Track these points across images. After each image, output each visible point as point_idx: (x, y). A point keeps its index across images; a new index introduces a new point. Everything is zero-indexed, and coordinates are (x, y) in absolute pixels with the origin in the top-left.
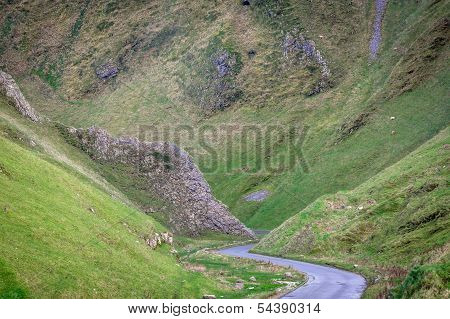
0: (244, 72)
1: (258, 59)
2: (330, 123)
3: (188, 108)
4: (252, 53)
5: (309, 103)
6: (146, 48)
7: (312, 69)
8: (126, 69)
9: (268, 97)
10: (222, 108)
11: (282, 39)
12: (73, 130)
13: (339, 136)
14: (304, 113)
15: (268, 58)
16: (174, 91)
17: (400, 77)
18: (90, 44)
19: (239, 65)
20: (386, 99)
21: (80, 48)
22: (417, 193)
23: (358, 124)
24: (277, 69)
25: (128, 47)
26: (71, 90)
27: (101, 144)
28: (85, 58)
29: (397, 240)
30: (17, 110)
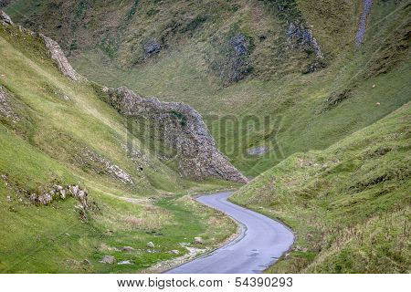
0: (255, 52)
1: (266, 43)
3: (210, 79)
4: (263, 38)
5: (305, 79)
6: (183, 31)
7: (309, 53)
8: (166, 47)
9: (273, 73)
10: (237, 80)
11: (287, 28)
12: (105, 89)
13: (326, 106)
14: (300, 86)
15: (275, 42)
17: (378, 62)
18: (141, 26)
19: (252, 47)
20: (365, 78)
21: (133, 29)
22: (371, 156)
23: (342, 97)
24: (281, 51)
25: (170, 29)
26: (124, 61)
27: (128, 101)
28: (136, 36)
29: (346, 199)
30: (59, 70)
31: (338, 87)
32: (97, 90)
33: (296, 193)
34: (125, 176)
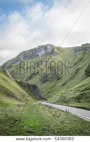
0: (48, 77)
2: (61, 84)
3: (40, 82)
5: (57, 81)
7: (58, 77)
8: (32, 77)
12: (18, 81)
13: (62, 86)
17: (71, 77)
20: (69, 80)
23: (65, 84)
27: (23, 84)
30: (8, 77)
31: (64, 81)
32: (17, 81)
34: (19, 98)
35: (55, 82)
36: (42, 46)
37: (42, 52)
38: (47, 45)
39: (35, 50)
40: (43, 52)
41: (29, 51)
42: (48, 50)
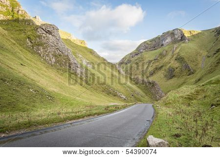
0: (175, 71)
2: (194, 80)
3: (165, 79)
4: (177, 68)
5: (188, 77)
6: (158, 69)
7: (189, 70)
8: (155, 73)
10: (171, 78)
13: (195, 82)
15: (180, 69)
16: (162, 76)
17: (209, 70)
20: (206, 74)
23: (199, 80)
24: (182, 71)
25: (155, 69)
30: (119, 72)
31: (198, 76)
32: (130, 78)
33: (182, 97)
34: (124, 97)
35: (185, 77)
36: (168, 32)
37: (167, 41)
38: (174, 30)
39: (158, 38)
40: (169, 40)
41: (151, 41)
42: (176, 37)
